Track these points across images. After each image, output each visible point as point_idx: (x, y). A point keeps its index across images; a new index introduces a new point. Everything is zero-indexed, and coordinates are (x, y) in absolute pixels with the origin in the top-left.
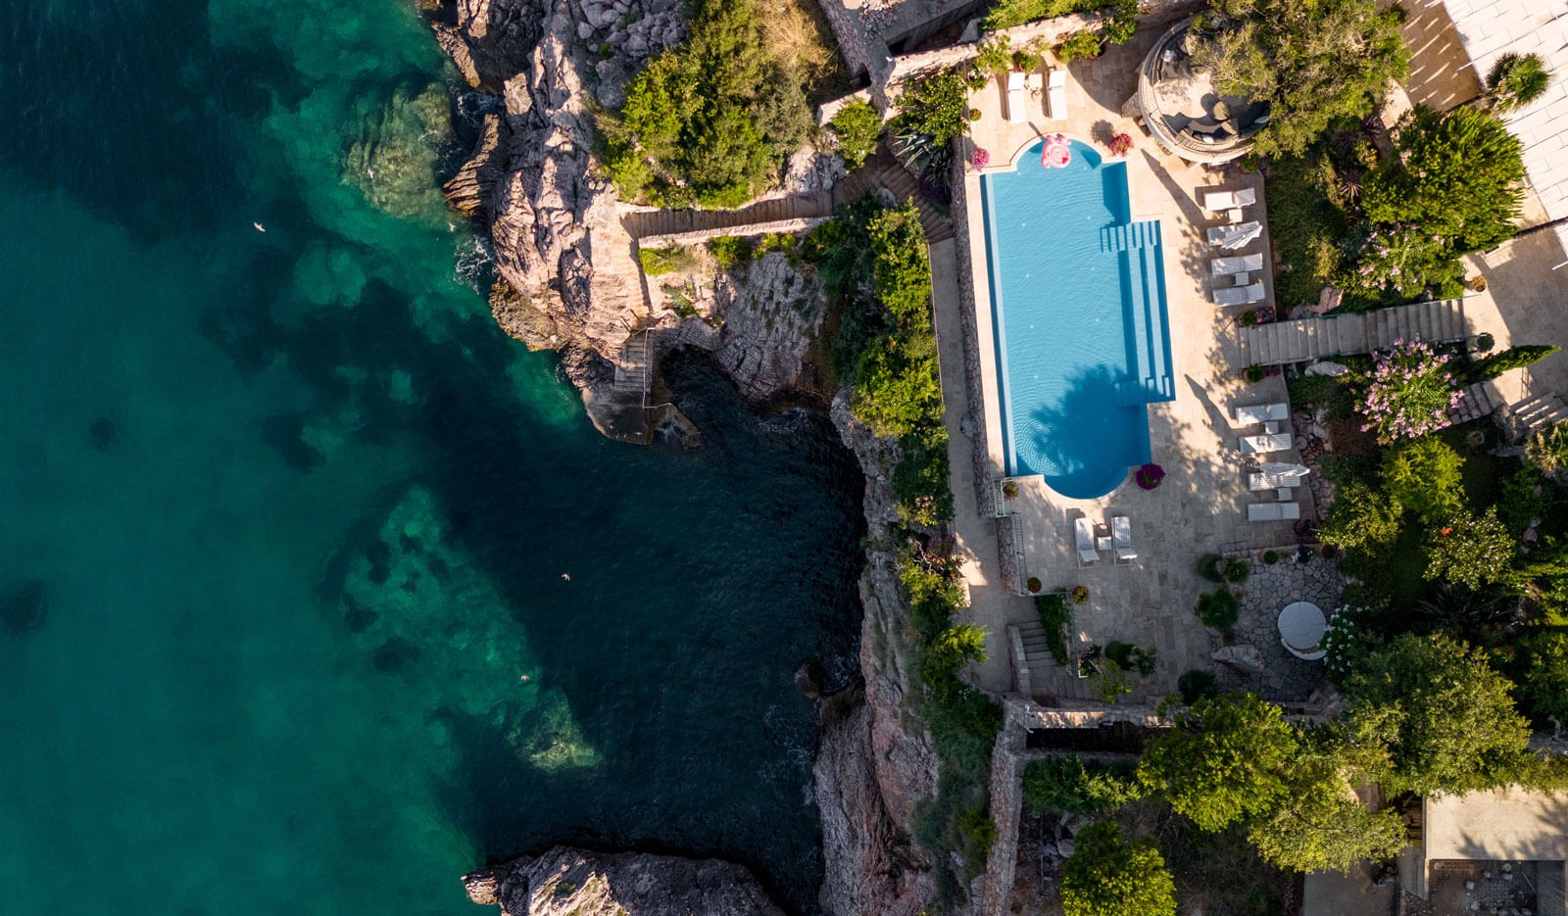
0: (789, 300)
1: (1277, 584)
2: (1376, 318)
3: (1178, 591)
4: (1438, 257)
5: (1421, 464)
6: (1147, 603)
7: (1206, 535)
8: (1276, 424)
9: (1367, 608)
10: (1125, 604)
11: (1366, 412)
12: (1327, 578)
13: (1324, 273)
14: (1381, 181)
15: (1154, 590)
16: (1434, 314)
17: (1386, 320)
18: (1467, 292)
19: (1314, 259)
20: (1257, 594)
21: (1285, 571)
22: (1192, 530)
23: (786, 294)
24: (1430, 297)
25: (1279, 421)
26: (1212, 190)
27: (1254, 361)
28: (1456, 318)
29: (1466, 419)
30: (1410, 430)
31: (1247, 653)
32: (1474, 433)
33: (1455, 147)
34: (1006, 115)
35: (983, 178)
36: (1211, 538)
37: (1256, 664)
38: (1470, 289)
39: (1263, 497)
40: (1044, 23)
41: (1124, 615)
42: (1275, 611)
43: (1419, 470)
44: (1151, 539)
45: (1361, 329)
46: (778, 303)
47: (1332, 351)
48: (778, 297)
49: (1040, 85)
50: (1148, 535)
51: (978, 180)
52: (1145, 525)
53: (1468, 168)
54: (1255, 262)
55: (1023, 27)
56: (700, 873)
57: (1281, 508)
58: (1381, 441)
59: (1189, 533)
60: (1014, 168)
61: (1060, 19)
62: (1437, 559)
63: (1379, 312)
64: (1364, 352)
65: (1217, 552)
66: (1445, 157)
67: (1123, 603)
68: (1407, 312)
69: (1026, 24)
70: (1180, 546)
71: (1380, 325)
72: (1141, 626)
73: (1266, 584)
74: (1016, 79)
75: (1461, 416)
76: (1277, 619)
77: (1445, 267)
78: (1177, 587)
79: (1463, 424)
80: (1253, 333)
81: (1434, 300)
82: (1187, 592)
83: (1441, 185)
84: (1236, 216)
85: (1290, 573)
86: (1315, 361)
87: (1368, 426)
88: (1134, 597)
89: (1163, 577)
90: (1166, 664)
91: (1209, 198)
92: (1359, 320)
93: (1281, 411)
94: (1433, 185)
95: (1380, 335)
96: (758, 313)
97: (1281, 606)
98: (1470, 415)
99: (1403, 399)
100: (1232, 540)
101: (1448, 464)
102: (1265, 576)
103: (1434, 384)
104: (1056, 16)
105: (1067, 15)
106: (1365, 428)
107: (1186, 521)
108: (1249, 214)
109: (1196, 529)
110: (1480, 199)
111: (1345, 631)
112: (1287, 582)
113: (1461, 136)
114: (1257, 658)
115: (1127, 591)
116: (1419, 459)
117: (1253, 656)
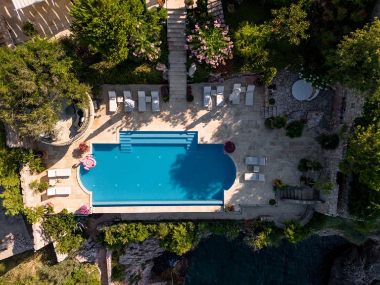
0: (139, 247)
1: (282, 98)
2: (171, 46)
3: (279, 138)
4: (147, 21)
5: (245, 41)
6: (283, 152)
7: (256, 124)
8: (212, 91)
9: (302, 65)
10: (283, 161)
11: (218, 64)
12: (282, 76)
13: (149, 70)
14: (107, 54)
15: (278, 148)
16: (173, 22)
17: (173, 42)
18: (165, 6)
19: (142, 73)
20: (286, 107)
21: (277, 94)
22: (253, 130)
23: (136, 248)
24: (165, 22)
25: (212, 89)
26: (108, 108)
27: (184, 97)
28: (176, 12)
29: (222, 12)
30: (229, 47)
31: (315, 119)
32: (229, 9)
33: (90, 20)
34: (67, 195)
35: (94, 206)
36: (258, 122)
37: (321, 116)
38: (163, 5)
39: (242, 98)
40: (22, 186)
41: (287, 162)
42: (294, 100)
43: (248, 43)
44: (256, 148)
45: (176, 52)
46: (140, 250)
47: (184, 66)
48: (137, 251)
49: (54, 180)
50: (254, 148)
51: (94, 208)
52: (249, 149)
53: (101, 15)
54: (141, 94)
55: (23, 196)
56: (337, 277)
57: (249, 92)
58: (231, 57)
59: (255, 131)
60: (91, 193)
61: (21, 179)
62: (293, 40)
63: (169, 44)
64: (186, 52)
65: (264, 120)
66: (95, 26)
67: (282, 162)
68: (170, 33)
69: (22, 194)
70: (260, 135)
71: (175, 45)
72: (292, 155)
73: (282, 103)
74: (50, 192)
75: (220, 14)
76: (297, 100)
77: (152, 18)
78: (277, 138)
79: (224, 14)
80: (172, 97)
81: (166, 21)
82: (280, 134)
83: (111, 29)
84: (120, 100)
85: (278, 92)
86: (188, 73)
87: (223, 62)
88: (280, 157)
89: (272, 144)
90: (310, 146)
91: (111, 110)
92: (172, 53)
93: (207, 89)
94: (110, 33)
95: (180, 45)
96: (142, 257)
97: (292, 97)
98: (220, 10)
99: (215, 48)
100: (260, 113)
101: (248, 30)
102: (278, 103)
103: (208, 33)
104: (20, 180)
105: (20, 176)
106: (224, 63)
107: (249, 132)
108: (120, 94)
109: (253, 128)
110: (120, 9)
111: (314, 79)
112: (282, 93)
113: (84, 17)
114: (317, 115)
115: (277, 160)
116: (243, 42)
117: (316, 116)
